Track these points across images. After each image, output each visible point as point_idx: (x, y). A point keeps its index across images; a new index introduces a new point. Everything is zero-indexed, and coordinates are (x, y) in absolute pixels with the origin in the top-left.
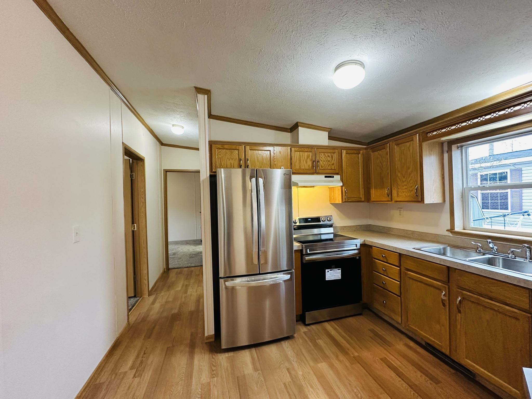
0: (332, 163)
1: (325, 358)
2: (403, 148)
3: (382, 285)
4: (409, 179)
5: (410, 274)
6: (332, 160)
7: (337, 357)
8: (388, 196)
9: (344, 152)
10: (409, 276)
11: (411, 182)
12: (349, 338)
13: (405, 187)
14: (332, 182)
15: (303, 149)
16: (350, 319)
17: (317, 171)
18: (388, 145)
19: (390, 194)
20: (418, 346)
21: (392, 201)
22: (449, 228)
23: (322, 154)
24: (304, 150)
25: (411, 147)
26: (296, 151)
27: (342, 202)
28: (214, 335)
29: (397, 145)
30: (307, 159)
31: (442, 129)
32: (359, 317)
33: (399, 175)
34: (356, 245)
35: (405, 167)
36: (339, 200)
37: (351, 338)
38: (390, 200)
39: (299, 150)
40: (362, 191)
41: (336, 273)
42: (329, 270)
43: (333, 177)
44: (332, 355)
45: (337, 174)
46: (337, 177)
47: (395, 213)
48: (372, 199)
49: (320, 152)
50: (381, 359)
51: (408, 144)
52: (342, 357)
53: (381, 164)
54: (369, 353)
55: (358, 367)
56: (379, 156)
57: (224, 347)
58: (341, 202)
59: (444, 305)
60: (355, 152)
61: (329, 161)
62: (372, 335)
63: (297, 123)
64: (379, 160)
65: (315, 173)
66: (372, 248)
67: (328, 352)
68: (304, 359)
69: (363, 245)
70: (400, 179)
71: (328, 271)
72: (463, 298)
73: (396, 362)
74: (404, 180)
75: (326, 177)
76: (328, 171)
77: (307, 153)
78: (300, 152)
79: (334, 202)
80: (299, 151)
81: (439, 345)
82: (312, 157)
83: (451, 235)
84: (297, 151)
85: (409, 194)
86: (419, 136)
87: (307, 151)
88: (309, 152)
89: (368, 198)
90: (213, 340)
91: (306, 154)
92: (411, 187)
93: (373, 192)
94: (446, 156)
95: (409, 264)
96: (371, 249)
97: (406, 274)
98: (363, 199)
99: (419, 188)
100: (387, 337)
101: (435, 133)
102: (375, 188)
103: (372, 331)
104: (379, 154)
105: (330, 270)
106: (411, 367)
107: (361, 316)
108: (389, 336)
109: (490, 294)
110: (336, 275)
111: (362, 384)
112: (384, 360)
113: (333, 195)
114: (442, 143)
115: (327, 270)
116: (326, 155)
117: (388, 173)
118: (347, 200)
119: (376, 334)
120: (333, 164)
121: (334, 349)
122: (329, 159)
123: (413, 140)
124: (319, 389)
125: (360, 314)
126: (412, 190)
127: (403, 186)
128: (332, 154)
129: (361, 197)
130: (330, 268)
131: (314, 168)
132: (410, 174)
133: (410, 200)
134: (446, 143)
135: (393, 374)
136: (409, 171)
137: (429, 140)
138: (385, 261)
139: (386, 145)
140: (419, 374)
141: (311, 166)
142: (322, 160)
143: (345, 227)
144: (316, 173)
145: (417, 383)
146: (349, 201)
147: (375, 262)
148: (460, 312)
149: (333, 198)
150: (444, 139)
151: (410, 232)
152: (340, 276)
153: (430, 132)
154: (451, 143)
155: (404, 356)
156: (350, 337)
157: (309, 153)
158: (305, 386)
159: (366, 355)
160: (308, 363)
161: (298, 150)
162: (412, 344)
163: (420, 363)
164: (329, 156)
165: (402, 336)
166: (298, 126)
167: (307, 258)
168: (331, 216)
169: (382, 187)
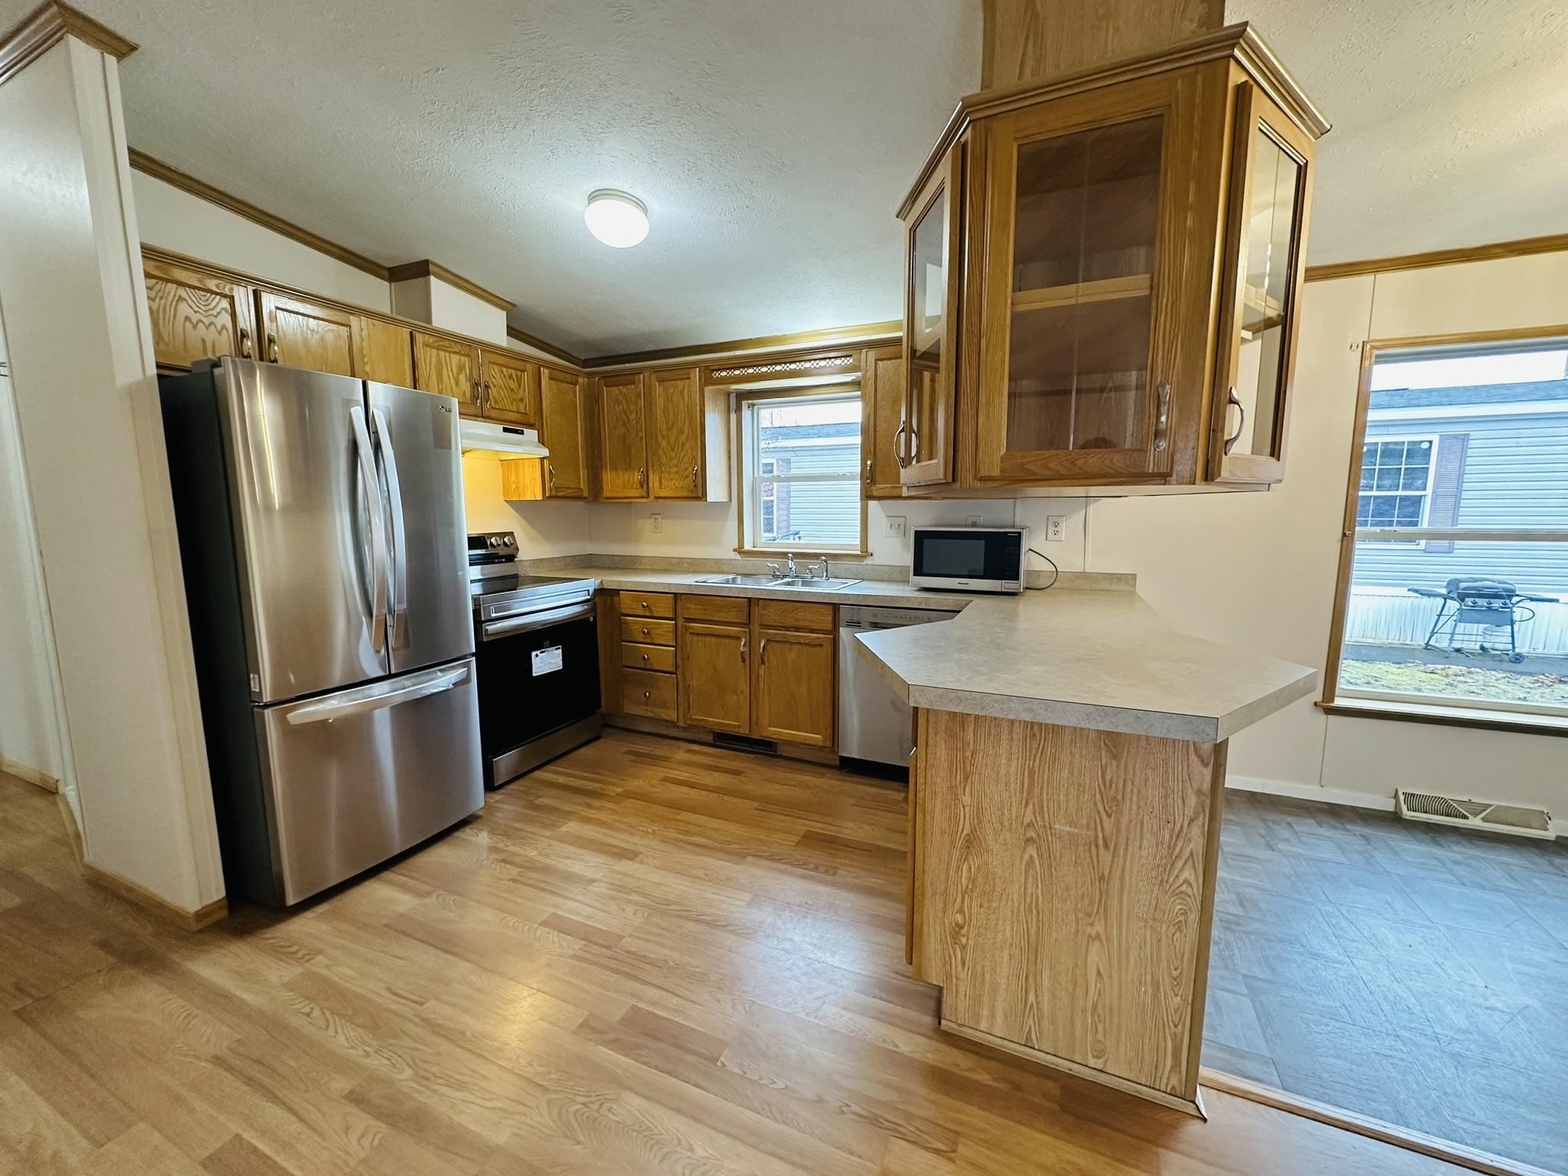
0: (520, 396)
1: (568, 815)
2: (672, 390)
3: (641, 664)
4: (682, 455)
5: (693, 628)
6: (519, 388)
7: (590, 806)
8: (642, 486)
9: (545, 373)
10: (692, 631)
11: (686, 459)
12: (595, 776)
13: (675, 469)
14: (517, 445)
15: (447, 343)
16: (582, 751)
17: (486, 413)
18: (642, 376)
19: (645, 483)
20: (704, 747)
21: (648, 497)
22: (736, 546)
23: (495, 367)
24: (451, 347)
25: (686, 391)
26: (427, 346)
27: (543, 498)
28: (225, 900)
29: (661, 381)
30: (458, 375)
31: (735, 368)
32: (598, 742)
33: (664, 444)
34: (588, 591)
35: (675, 428)
36: (533, 490)
37: (599, 774)
38: (645, 494)
39: (436, 344)
40: (583, 473)
41: (553, 658)
42: (538, 652)
43: (522, 433)
44: (579, 808)
45: (531, 426)
46: (531, 434)
47: (647, 524)
48: (606, 494)
49: (490, 362)
50: (662, 780)
51: (680, 384)
52: (597, 803)
53: (624, 416)
54: (641, 781)
55: (630, 802)
56: (621, 398)
57: (291, 900)
58: (539, 497)
59: (743, 660)
60: (569, 378)
61: (512, 390)
62: (632, 758)
63: (426, 262)
64: (621, 407)
65: (478, 417)
66: (619, 595)
67: (568, 807)
68: (524, 834)
69: (601, 592)
70: (665, 453)
71: (537, 656)
72: (768, 640)
73: (684, 775)
74: (673, 455)
75: (505, 430)
76: (511, 416)
77: (458, 357)
78: (440, 352)
79: (519, 496)
80: (438, 349)
81: (736, 726)
82: (471, 370)
83: (738, 557)
84: (432, 347)
85: (681, 483)
86: (700, 371)
87: (457, 350)
88: (464, 355)
89: (595, 494)
90: (224, 913)
91: (455, 358)
92: (686, 469)
93: (607, 477)
94: (733, 416)
95: (693, 610)
96: (616, 598)
97: (687, 628)
98: (586, 494)
99: (699, 472)
100: (659, 752)
101: (724, 374)
102: (614, 468)
103: (630, 753)
104: (621, 392)
105: (541, 652)
106: (704, 773)
107: (601, 740)
108: (662, 749)
109: (796, 624)
110: (553, 661)
111: (646, 818)
112: (666, 780)
113: (513, 479)
114: (729, 394)
115: (534, 654)
116: (505, 372)
117: (641, 439)
118: (553, 493)
119: (637, 754)
120: (522, 400)
121: (578, 799)
122: (513, 384)
123: (689, 378)
124: (582, 855)
125: (598, 738)
126: (687, 476)
127: (670, 467)
128: (519, 373)
129: (582, 486)
130: (540, 647)
131: (479, 401)
132: (683, 445)
133: (685, 494)
134: (734, 394)
135: (684, 789)
136: (683, 438)
137: (714, 384)
138: (648, 614)
139: (637, 377)
140: (716, 774)
141: (468, 394)
142: (495, 383)
143: (541, 560)
144: (483, 417)
145: (717, 784)
146: (559, 494)
147: (626, 623)
148: (763, 662)
149: (514, 486)
150: (734, 387)
151: (673, 561)
152: (561, 663)
153: (717, 370)
154: (742, 396)
155: (690, 764)
156: (594, 773)
157: (462, 358)
158: (554, 863)
159: (635, 784)
160: (539, 835)
161: (434, 342)
162: (696, 747)
163: (712, 763)
164: (511, 377)
165: (680, 743)
166: (427, 273)
167: (492, 628)
168: (511, 534)
169: (629, 467)
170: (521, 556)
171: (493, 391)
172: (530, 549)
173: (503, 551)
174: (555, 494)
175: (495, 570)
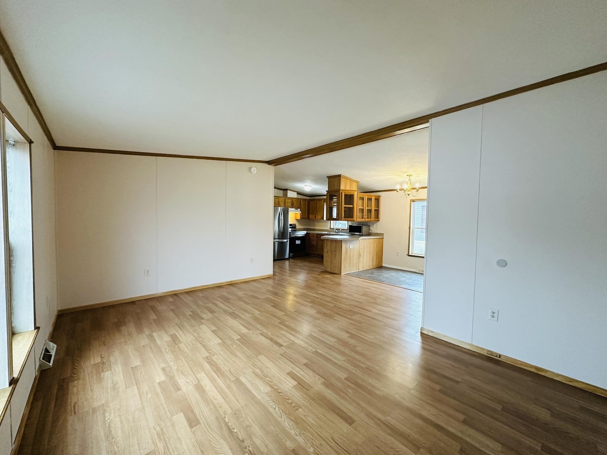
2: (320, 203)
3: (312, 245)
6: (298, 203)
9: (302, 200)
13: (319, 214)
14: (297, 211)
17: (294, 207)
18: (316, 200)
19: (315, 217)
21: (316, 219)
22: (330, 227)
24: (289, 199)
27: (300, 219)
29: (318, 201)
30: (290, 202)
34: (305, 233)
36: (299, 218)
40: (307, 215)
45: (299, 208)
46: (299, 210)
47: (317, 223)
48: (310, 218)
49: (294, 200)
53: (313, 207)
56: (313, 203)
60: (305, 200)
64: (313, 205)
65: (292, 208)
66: (310, 234)
69: (307, 233)
75: (296, 209)
76: (296, 207)
79: (297, 218)
82: (292, 202)
83: (330, 229)
84: (287, 200)
85: (320, 217)
88: (291, 200)
89: (308, 218)
92: (321, 215)
93: (310, 216)
97: (318, 239)
98: (307, 218)
99: (323, 215)
102: (311, 214)
113: (296, 216)
115: (296, 240)
116: (296, 201)
117: (315, 210)
120: (298, 205)
122: (296, 203)
128: (298, 201)
130: (298, 240)
133: (321, 219)
138: (313, 237)
141: (291, 205)
143: (300, 229)
147: (310, 238)
151: (320, 230)
152: (300, 243)
166: (287, 190)
167: (291, 236)
168: (295, 224)
169: (313, 214)
170: (297, 228)
171: (294, 204)
172: (298, 227)
173: (294, 227)
174: (302, 218)
175: (293, 229)
